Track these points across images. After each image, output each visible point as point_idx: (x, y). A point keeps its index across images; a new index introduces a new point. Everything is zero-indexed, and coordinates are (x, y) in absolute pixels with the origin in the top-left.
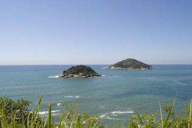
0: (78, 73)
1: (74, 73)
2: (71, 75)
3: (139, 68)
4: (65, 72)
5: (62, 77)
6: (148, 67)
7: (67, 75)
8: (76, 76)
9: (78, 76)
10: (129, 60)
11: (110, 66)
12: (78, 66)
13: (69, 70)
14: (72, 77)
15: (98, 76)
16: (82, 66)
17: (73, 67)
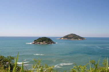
0: (42, 42)
1: (40, 41)
2: (38, 42)
3: (78, 39)
4: (35, 41)
5: (34, 43)
6: (82, 38)
7: (36, 43)
8: (41, 43)
9: (43, 43)
10: (72, 34)
11: (61, 38)
12: (43, 38)
13: (38, 39)
14: (39, 43)
15: (54, 43)
16: (45, 37)
17: (40, 38)
